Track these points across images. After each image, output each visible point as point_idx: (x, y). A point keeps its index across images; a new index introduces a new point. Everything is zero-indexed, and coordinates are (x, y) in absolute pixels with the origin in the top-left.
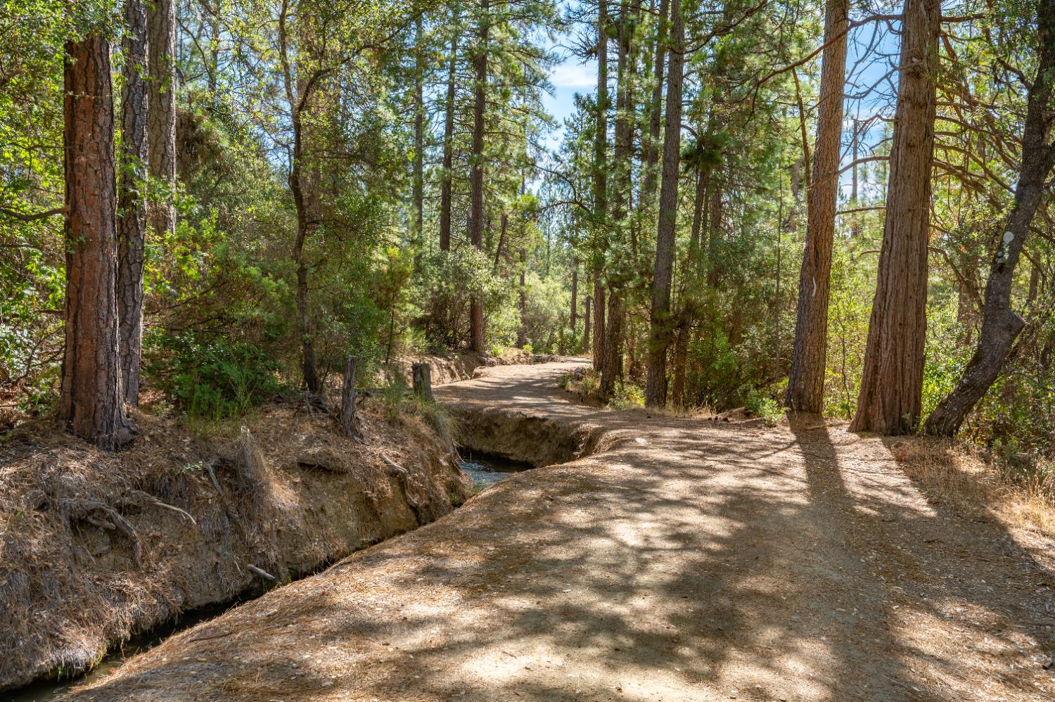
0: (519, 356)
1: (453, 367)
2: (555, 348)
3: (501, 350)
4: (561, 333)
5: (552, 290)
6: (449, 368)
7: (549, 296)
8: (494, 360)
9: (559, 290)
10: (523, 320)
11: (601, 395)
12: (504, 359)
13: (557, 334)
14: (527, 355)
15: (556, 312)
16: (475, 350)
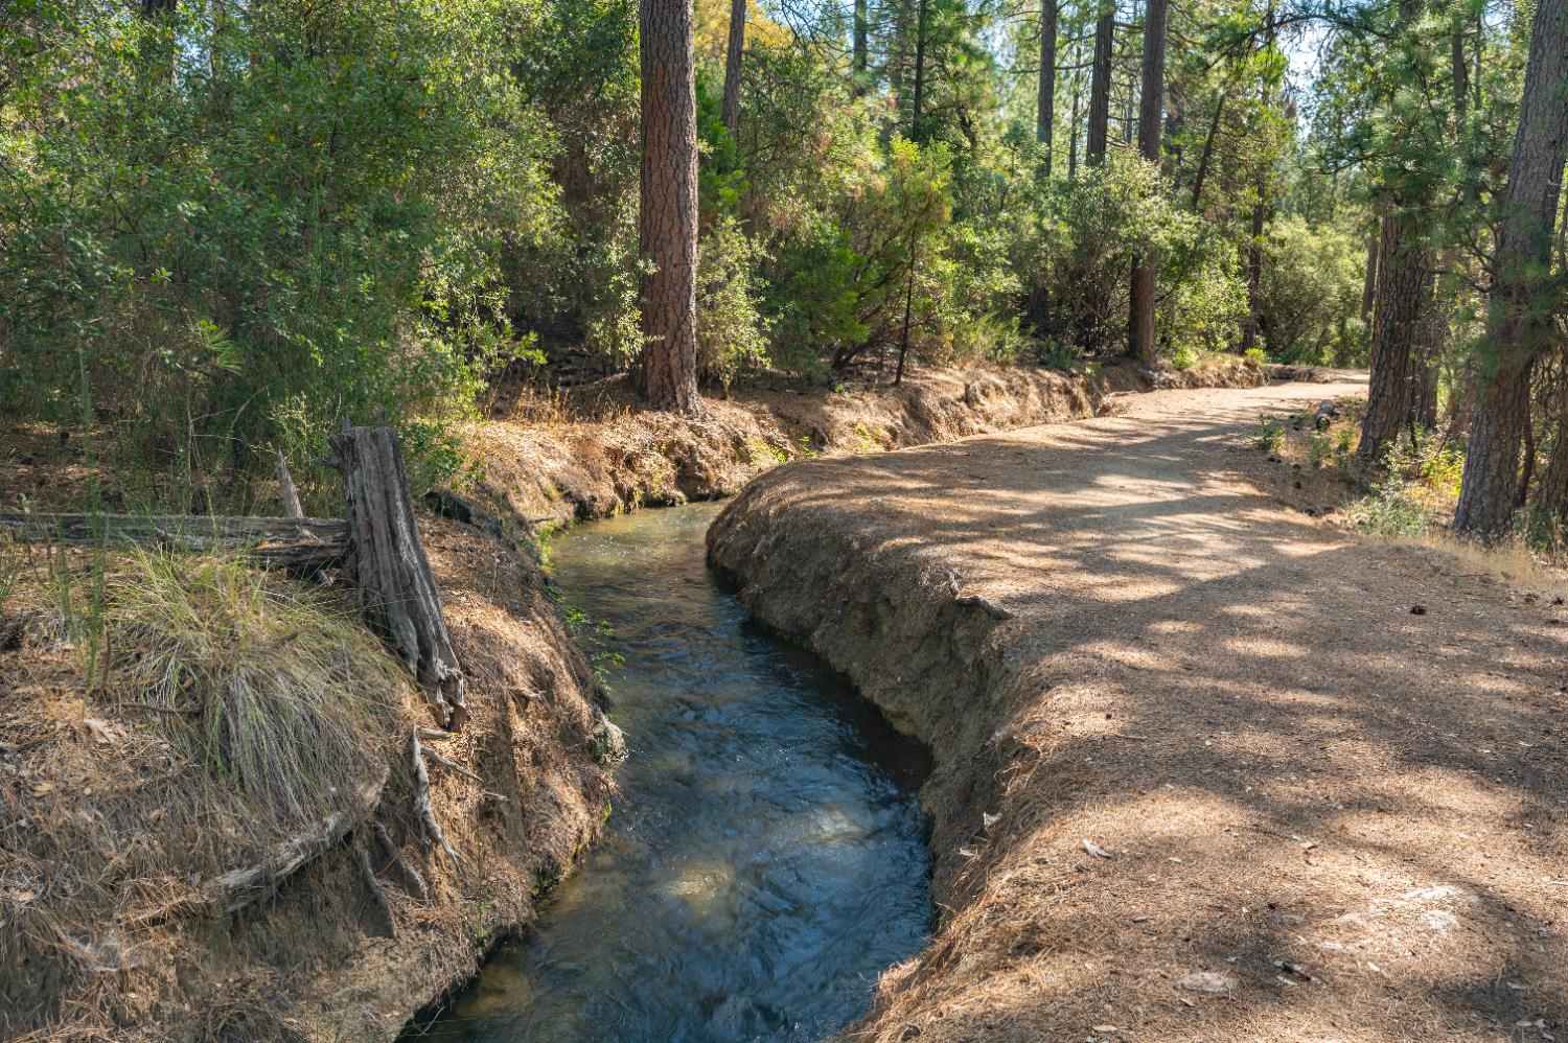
0: (1234, 369)
1: (1078, 391)
2: (1328, 355)
3: (1192, 357)
4: (1342, 327)
5: (1331, 249)
6: (1068, 392)
7: (1325, 259)
8: (1174, 376)
9: (1346, 248)
10: (1254, 302)
11: (1353, 473)
12: (1198, 374)
13: (1333, 328)
14: (1251, 366)
15: (1335, 287)
16: (1135, 358)
